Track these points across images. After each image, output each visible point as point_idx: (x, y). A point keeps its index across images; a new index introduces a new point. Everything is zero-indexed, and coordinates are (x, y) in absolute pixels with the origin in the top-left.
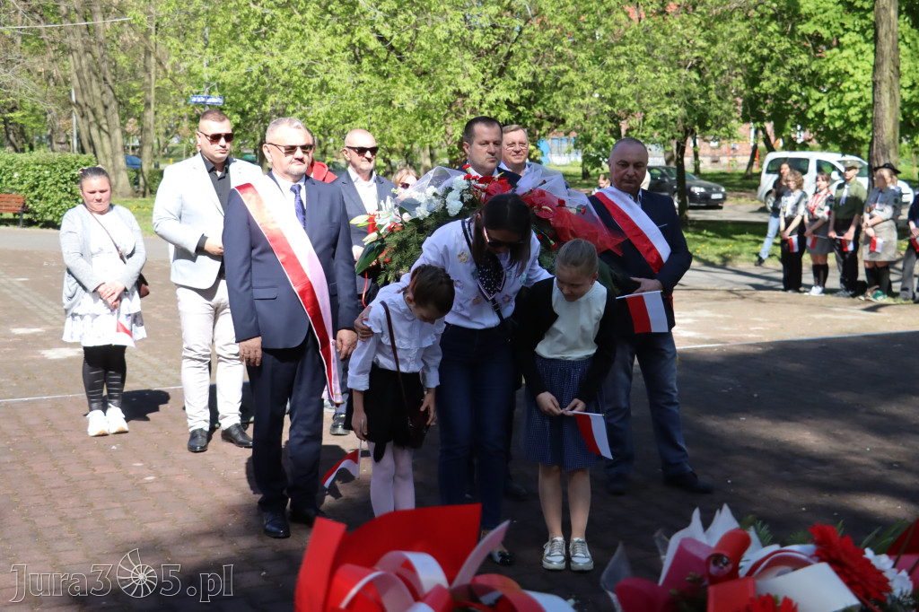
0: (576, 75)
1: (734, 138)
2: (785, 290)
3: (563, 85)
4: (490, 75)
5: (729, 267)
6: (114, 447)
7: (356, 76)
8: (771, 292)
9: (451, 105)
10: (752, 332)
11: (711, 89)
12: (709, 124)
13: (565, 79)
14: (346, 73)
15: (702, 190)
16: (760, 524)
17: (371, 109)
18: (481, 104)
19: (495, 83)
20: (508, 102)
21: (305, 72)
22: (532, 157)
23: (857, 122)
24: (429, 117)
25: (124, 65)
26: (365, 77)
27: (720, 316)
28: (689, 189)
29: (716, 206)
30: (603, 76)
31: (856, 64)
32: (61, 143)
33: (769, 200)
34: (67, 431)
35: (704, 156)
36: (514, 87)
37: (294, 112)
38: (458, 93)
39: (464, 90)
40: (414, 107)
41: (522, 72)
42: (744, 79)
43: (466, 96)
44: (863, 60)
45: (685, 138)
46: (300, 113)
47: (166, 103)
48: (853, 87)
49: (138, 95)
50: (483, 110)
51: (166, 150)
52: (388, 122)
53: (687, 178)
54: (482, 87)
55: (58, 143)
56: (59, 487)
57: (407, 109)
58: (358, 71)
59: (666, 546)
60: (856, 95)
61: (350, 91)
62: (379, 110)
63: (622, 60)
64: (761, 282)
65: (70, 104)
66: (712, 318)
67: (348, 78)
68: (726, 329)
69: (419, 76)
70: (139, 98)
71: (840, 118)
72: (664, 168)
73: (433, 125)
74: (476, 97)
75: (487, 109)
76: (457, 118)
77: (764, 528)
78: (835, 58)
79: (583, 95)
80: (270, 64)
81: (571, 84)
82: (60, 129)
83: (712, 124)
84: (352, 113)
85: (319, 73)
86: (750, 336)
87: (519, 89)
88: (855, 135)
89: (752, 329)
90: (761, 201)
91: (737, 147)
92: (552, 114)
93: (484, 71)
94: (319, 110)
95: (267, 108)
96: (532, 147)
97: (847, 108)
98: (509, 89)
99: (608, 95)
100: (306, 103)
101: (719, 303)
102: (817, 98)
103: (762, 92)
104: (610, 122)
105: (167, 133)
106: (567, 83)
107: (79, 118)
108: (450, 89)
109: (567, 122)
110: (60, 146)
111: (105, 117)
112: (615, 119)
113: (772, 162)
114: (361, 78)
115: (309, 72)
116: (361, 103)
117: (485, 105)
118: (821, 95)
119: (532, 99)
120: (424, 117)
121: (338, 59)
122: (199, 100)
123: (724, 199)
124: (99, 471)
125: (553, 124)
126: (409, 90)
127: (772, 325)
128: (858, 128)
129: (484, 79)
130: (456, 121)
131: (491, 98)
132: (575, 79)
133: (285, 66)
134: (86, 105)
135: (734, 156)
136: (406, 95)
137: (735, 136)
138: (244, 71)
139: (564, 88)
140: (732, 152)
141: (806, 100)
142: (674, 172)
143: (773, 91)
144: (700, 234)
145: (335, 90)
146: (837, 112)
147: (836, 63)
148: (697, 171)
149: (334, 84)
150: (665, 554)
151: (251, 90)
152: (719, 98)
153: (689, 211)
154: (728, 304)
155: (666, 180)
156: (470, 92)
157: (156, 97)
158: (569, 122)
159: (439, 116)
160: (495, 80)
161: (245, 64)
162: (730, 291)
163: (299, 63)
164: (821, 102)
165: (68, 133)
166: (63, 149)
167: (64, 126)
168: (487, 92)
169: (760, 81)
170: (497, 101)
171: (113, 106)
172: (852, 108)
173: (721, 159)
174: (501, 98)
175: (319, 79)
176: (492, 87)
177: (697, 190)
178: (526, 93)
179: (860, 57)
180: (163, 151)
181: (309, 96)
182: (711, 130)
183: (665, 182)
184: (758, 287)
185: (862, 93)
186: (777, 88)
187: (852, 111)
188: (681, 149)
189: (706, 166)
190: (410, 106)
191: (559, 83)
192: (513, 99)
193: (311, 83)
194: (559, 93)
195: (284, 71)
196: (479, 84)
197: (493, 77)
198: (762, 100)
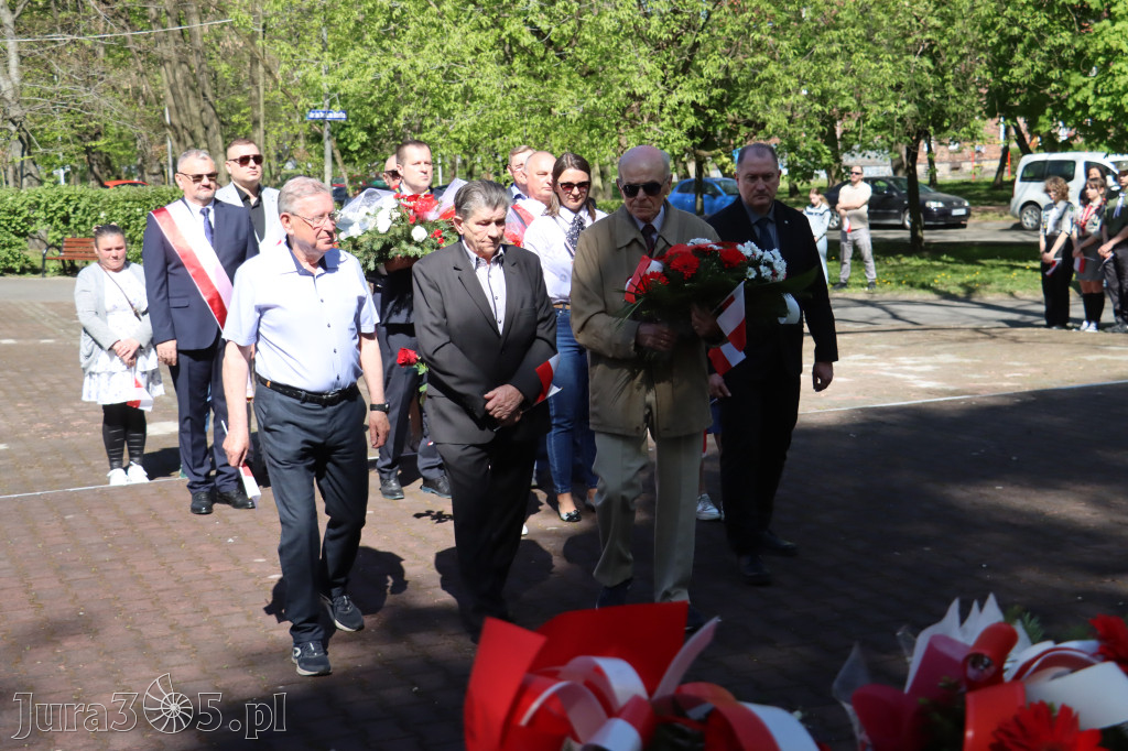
0: (778, 68)
1: (978, 139)
2: (1049, 326)
3: (761, 81)
4: (671, 73)
5: (976, 299)
6: (230, 540)
7: (507, 79)
8: (1030, 329)
9: (624, 110)
10: (1007, 380)
11: (948, 80)
12: (946, 124)
13: (764, 74)
14: (494, 76)
15: (940, 205)
16: (1028, 615)
17: (526, 120)
18: (661, 108)
19: (678, 83)
20: (694, 104)
21: (444, 77)
22: (727, 171)
24: (598, 126)
25: (226, 76)
26: (518, 81)
27: (966, 361)
28: (924, 204)
29: (958, 224)
30: (812, 68)
32: (154, 174)
33: (1025, 215)
34: (175, 521)
35: (941, 162)
36: (701, 86)
37: (432, 126)
38: (632, 96)
39: (639, 92)
40: (577, 115)
41: (711, 67)
42: (990, 66)
43: (641, 98)
45: (917, 142)
46: (440, 128)
47: (277, 120)
49: (243, 111)
50: (663, 116)
51: (279, 178)
52: (547, 134)
53: (920, 191)
54: (662, 87)
55: (149, 174)
56: (168, 590)
57: (569, 117)
58: (510, 73)
59: (912, 645)
61: (499, 98)
62: (536, 120)
63: (835, 48)
64: (1015, 317)
65: (164, 126)
66: (956, 364)
67: (497, 82)
68: (975, 376)
69: (584, 77)
70: (244, 115)
71: (1111, 107)
72: (891, 179)
73: (602, 135)
74: (655, 99)
75: (669, 114)
76: (632, 127)
77: (1033, 621)
78: (1105, 33)
79: (787, 92)
80: (401, 68)
81: (771, 80)
82: (152, 157)
83: (950, 123)
84: (503, 125)
85: (462, 78)
86: (1006, 384)
87: (707, 88)
89: (1008, 376)
90: (1015, 216)
91: (983, 150)
92: (750, 117)
93: (664, 68)
94: (463, 123)
95: (400, 122)
96: (726, 160)
97: (1122, 95)
98: (695, 88)
99: (817, 91)
100: (447, 115)
101: (964, 345)
103: (1013, 81)
104: (822, 124)
105: (279, 157)
106: (767, 79)
107: (175, 144)
108: (623, 91)
109: (767, 127)
110: (153, 178)
111: (206, 140)
112: (829, 121)
113: (1027, 167)
114: (513, 82)
115: (449, 77)
116: (513, 112)
117: (666, 110)
118: (1085, 79)
119: (725, 100)
120: (592, 126)
121: (484, 60)
122: (317, 116)
123: (968, 215)
124: (214, 568)
125: (751, 129)
126: (572, 94)
127: (1033, 370)
129: (665, 78)
130: (632, 130)
131: (672, 101)
132: (776, 74)
133: (420, 70)
134: (183, 127)
135: (979, 161)
136: (568, 101)
137: (979, 136)
138: (370, 78)
139: (762, 85)
140: (976, 156)
142: (904, 185)
143: (1026, 80)
144: (939, 260)
145: (482, 97)
146: (1106, 100)
147: (1106, 39)
148: (933, 182)
149: (481, 89)
150: (911, 654)
151: (381, 101)
152: (958, 90)
153: (925, 232)
154: (978, 345)
155: (895, 194)
156: (647, 94)
157: (266, 115)
158: (769, 128)
159: (610, 125)
160: (677, 78)
161: (372, 70)
162: (977, 330)
163: (437, 66)
164: (1085, 89)
165: (162, 162)
166: (156, 180)
167: (157, 153)
168: (669, 93)
169: (1010, 67)
170: (680, 104)
171: (215, 126)
173: (963, 165)
174: (685, 100)
175: (462, 85)
176: (675, 87)
177: (933, 205)
178: (716, 92)
180: (275, 178)
181: (451, 106)
182: (949, 131)
183: (893, 196)
184: (1013, 324)
186: (1032, 76)
188: (912, 156)
189: (944, 174)
190: (574, 114)
191: (757, 79)
192: (701, 102)
193: (452, 90)
194: (757, 91)
195: (419, 76)
196: (659, 84)
197: (676, 74)
198: (1012, 91)
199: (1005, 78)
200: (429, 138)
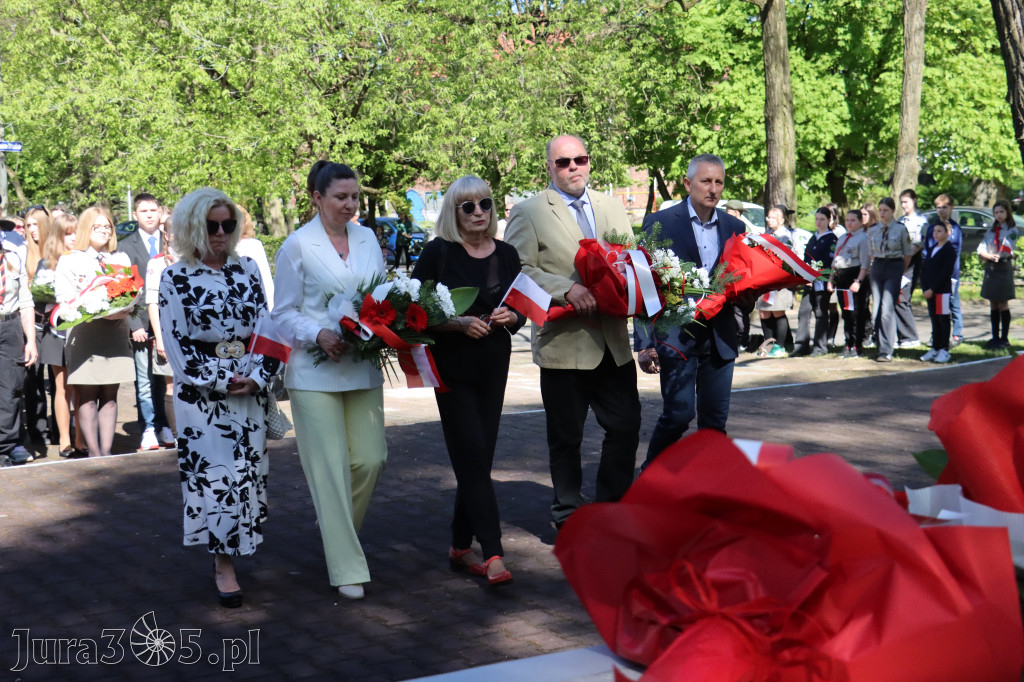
0: (440, 112)
3: (423, 123)
4: (341, 114)
7: (183, 116)
9: (297, 148)
11: (592, 127)
13: (425, 117)
14: (171, 112)
18: (331, 148)
19: (347, 123)
20: (362, 143)
21: (122, 111)
23: (750, 163)
24: (272, 163)
26: (195, 118)
30: (470, 113)
31: (747, 98)
36: (368, 126)
38: (304, 135)
39: (311, 130)
40: (252, 150)
41: (377, 108)
42: (627, 114)
43: (312, 137)
44: (755, 94)
48: (743, 123)
50: (334, 154)
54: (332, 128)
57: (244, 153)
58: (187, 110)
60: (747, 132)
61: (177, 133)
63: (492, 94)
67: (173, 118)
69: (259, 116)
71: (731, 157)
73: (277, 171)
74: (327, 141)
75: (339, 152)
78: (725, 93)
79: (449, 133)
80: (77, 103)
81: (434, 122)
84: (179, 159)
85: (139, 113)
87: (374, 128)
88: (747, 177)
93: (332, 110)
94: (140, 157)
97: (738, 146)
98: (363, 128)
100: (124, 148)
102: (706, 136)
103: (648, 129)
106: (428, 121)
108: (295, 130)
109: (430, 165)
114: (190, 119)
115: (127, 111)
116: (190, 147)
117: (336, 148)
118: (710, 133)
119: (391, 141)
120: (267, 163)
121: (161, 96)
126: (247, 132)
128: (751, 169)
129: (334, 119)
131: (342, 139)
132: (438, 116)
133: (96, 104)
135: (631, 209)
136: (244, 138)
138: (46, 110)
139: (425, 126)
141: (694, 139)
143: (659, 128)
145: (158, 132)
146: (726, 151)
147: (726, 98)
149: (157, 125)
156: (318, 134)
158: (433, 165)
159: (283, 161)
160: (347, 119)
161: (48, 102)
163: (115, 101)
164: (710, 141)
168: (338, 132)
169: (645, 117)
170: (350, 143)
172: (744, 147)
174: (354, 140)
175: (138, 119)
176: (344, 127)
178: (384, 132)
179: (752, 90)
181: (127, 139)
185: (753, 131)
186: (663, 125)
187: (744, 151)
190: (248, 150)
191: (420, 121)
192: (367, 140)
193: (129, 125)
194: (420, 131)
195: (95, 112)
196: (330, 125)
197: (345, 116)
198: (647, 138)
199: (641, 127)
200: (106, 171)
